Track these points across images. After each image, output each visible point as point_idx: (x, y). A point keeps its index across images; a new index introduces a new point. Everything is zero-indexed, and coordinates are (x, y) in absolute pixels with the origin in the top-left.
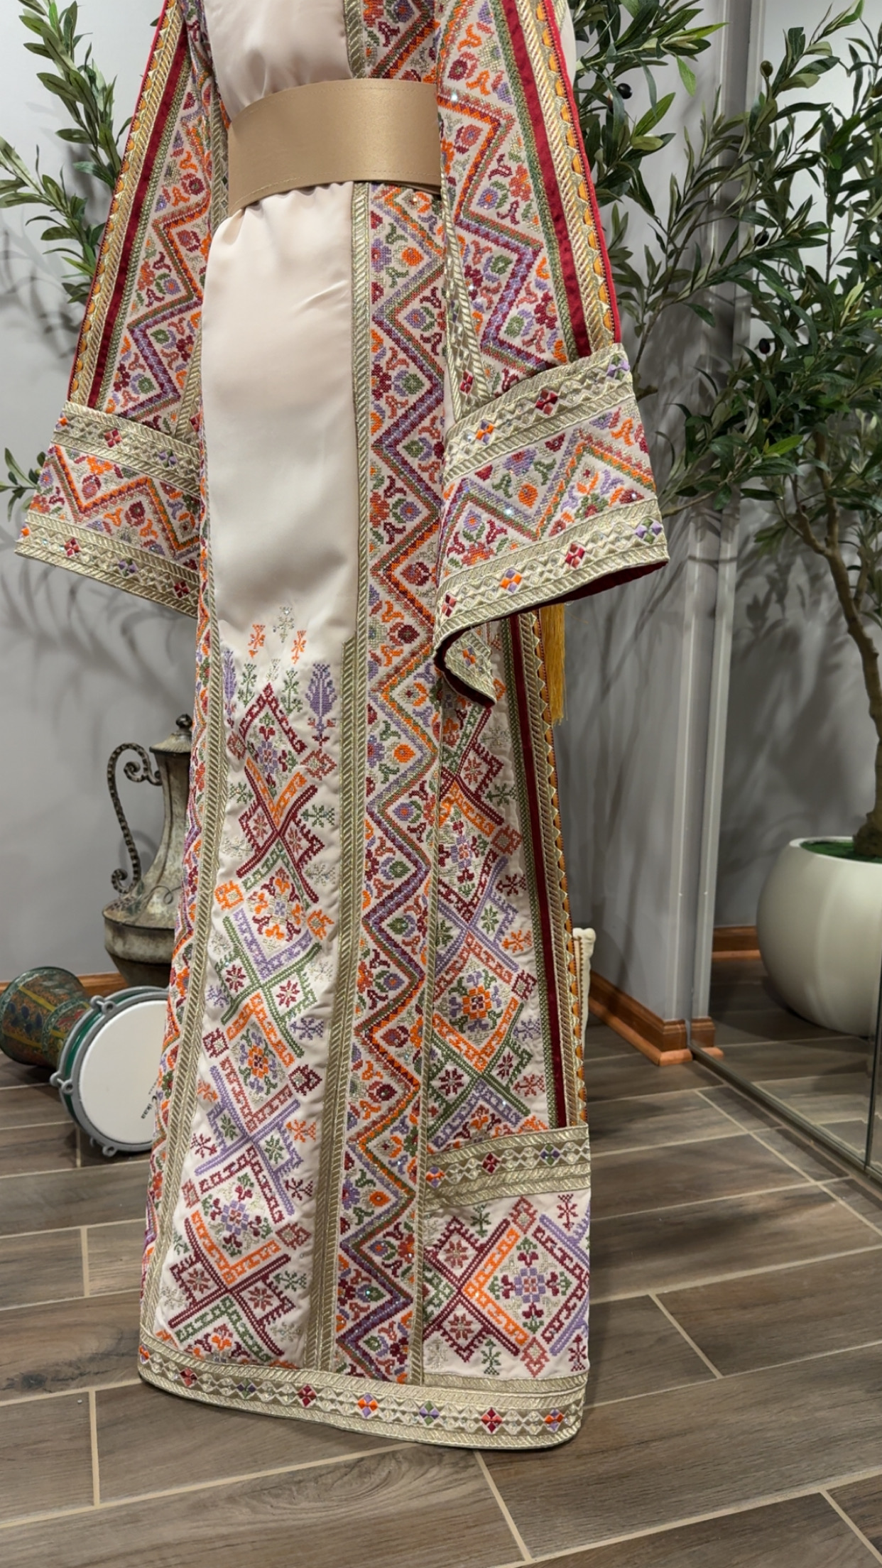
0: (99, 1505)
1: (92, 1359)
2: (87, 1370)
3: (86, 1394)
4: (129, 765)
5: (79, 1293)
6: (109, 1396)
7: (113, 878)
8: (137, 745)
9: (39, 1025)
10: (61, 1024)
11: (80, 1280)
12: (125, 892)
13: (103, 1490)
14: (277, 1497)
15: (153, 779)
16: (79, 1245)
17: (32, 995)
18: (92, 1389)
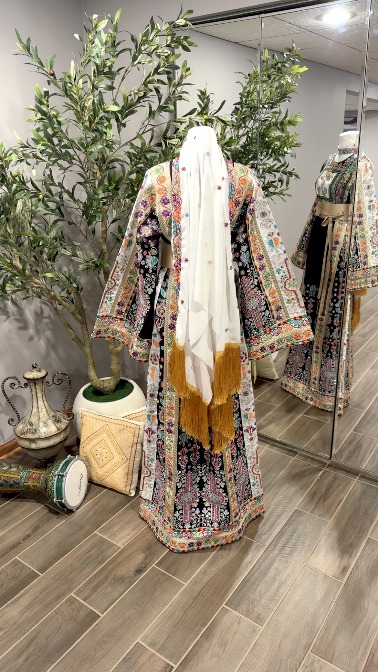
0: (186, 584)
1: (145, 559)
2: (147, 562)
3: (153, 567)
4: (11, 384)
5: (120, 548)
6: (159, 564)
7: (8, 422)
8: (15, 377)
9: (16, 483)
10: (28, 480)
11: (115, 545)
12: (15, 425)
13: (183, 581)
14: (215, 562)
15: (23, 386)
16: (101, 537)
17: (4, 475)
18: (154, 565)
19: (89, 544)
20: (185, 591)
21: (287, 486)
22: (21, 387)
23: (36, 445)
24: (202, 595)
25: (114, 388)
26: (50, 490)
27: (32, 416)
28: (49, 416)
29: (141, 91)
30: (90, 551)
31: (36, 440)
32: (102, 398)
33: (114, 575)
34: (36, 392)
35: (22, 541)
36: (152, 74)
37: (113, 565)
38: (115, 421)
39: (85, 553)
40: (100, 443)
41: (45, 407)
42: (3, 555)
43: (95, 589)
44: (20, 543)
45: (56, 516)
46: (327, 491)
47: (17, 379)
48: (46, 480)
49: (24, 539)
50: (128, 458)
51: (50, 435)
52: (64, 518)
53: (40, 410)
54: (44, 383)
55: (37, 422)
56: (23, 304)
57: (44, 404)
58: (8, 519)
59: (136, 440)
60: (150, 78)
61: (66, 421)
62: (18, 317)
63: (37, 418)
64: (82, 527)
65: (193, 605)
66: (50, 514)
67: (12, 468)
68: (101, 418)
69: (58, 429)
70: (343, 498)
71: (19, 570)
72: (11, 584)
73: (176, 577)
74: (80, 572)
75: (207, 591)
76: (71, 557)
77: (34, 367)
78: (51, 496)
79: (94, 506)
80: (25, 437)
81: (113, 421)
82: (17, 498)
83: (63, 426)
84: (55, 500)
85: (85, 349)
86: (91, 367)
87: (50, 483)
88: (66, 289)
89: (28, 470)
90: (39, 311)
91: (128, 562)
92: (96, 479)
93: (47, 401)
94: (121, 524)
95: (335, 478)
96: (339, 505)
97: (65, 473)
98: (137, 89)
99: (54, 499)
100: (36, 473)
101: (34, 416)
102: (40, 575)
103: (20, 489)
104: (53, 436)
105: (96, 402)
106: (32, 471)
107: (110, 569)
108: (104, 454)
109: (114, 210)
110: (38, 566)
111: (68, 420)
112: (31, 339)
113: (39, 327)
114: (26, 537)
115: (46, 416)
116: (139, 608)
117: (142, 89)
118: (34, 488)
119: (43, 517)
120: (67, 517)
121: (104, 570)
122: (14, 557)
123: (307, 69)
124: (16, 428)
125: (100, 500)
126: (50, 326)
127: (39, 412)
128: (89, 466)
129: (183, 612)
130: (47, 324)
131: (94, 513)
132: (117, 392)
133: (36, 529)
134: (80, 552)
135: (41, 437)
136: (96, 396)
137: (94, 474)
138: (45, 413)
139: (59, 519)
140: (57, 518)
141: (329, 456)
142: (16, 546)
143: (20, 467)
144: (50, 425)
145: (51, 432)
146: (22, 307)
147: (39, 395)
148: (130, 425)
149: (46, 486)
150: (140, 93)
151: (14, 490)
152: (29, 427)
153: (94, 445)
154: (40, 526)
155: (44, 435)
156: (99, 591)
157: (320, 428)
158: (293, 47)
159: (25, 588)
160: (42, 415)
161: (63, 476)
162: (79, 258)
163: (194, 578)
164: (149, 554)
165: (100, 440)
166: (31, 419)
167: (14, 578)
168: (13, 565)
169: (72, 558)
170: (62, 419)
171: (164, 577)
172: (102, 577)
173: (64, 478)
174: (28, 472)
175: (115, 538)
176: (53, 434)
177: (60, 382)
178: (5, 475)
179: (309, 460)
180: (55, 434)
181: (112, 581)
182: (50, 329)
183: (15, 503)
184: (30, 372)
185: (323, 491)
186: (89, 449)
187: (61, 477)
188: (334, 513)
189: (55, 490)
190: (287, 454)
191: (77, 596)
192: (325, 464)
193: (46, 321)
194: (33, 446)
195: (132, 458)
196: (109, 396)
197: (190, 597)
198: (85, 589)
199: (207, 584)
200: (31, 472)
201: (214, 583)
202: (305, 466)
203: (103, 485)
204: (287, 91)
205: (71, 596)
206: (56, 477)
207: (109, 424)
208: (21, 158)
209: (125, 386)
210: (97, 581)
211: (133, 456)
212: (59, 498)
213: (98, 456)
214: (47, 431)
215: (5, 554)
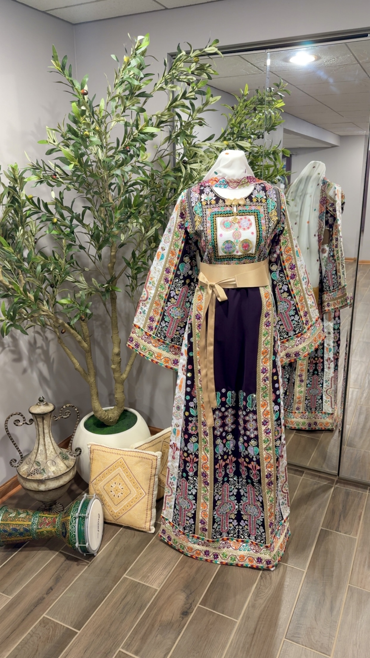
0: (238, 621)
1: (187, 600)
2: (191, 602)
3: (199, 607)
4: (16, 421)
5: (156, 590)
6: (204, 603)
7: (10, 463)
8: (20, 413)
9: (26, 530)
10: (41, 526)
11: (150, 587)
12: (18, 466)
13: (234, 618)
14: (260, 594)
15: (28, 423)
16: (132, 580)
17: (12, 522)
18: (198, 605)
19: (122, 591)
20: (240, 629)
21: (305, 506)
22: (26, 423)
23: (45, 486)
24: (259, 631)
25: (118, 418)
26: (71, 534)
27: (38, 455)
28: (56, 453)
29: (165, 115)
30: (125, 597)
31: (46, 481)
32: (106, 429)
33: (160, 621)
34: (43, 428)
35: (45, 596)
36: (179, 99)
37: (156, 611)
38: (129, 453)
39: (120, 600)
40: (114, 479)
41: (52, 444)
42: (28, 615)
43: (144, 639)
44: (44, 598)
45: (76, 563)
46: (344, 507)
47: (22, 415)
48: (64, 525)
49: (48, 593)
50: (147, 492)
51: (60, 474)
52: (85, 563)
53: (47, 447)
54: (51, 418)
55: (45, 461)
56: (18, 335)
57: (51, 440)
58: (22, 572)
59: (154, 472)
60: (178, 103)
61: (73, 457)
62: (12, 348)
63: (44, 456)
64: (108, 572)
65: (253, 643)
66: (68, 562)
67: (21, 514)
68: (114, 451)
69: (68, 467)
70: (361, 513)
71: (52, 630)
72: (47, 647)
73: (225, 614)
74: (122, 622)
75: (262, 625)
76: (106, 607)
77: (41, 401)
78: (71, 541)
79: (114, 548)
80: (33, 479)
81: (127, 453)
82: (25, 547)
83: (71, 463)
84: (77, 545)
85: (89, 378)
86: (95, 397)
87: (70, 527)
88: (79, 316)
89: (40, 515)
90: (32, 341)
91: (171, 605)
92: (110, 519)
93: (53, 437)
94: (150, 564)
95: (347, 494)
96: (360, 520)
97: (87, 514)
98: (161, 113)
99: (75, 543)
100: (48, 517)
101: (40, 454)
102: (77, 633)
103: (31, 537)
104: (63, 474)
105: (104, 434)
106: (44, 515)
107: (153, 615)
108: (120, 489)
109: (122, 235)
110: (72, 623)
111: (75, 456)
112: (25, 371)
113: (32, 359)
114: (48, 590)
115: (54, 453)
116: (198, 654)
117: (167, 114)
118: (48, 534)
119: (61, 565)
120: (88, 563)
121: (147, 617)
122: (42, 615)
123: (284, 104)
124: (20, 469)
125: (118, 540)
126: (42, 357)
127: (46, 450)
128: (103, 504)
129: (245, 653)
130: (40, 355)
131: (117, 555)
132: (120, 422)
133: (57, 580)
134: (114, 600)
135: (51, 477)
136: (99, 429)
137: (107, 512)
138: (53, 450)
139: (80, 566)
140: (78, 565)
141: (337, 472)
142: (39, 603)
143: (29, 512)
144: (58, 463)
145: (60, 471)
146: (17, 337)
147: (46, 431)
148: (147, 456)
149: (64, 531)
150: (163, 117)
151: (25, 538)
152: (36, 467)
153: (108, 481)
154: (61, 576)
155: (53, 475)
156: (149, 641)
157: (316, 445)
158: (280, 83)
159: (64, 649)
160: (50, 452)
161: (84, 518)
162: (82, 283)
163: (244, 613)
164: (190, 593)
165: (114, 475)
166: (37, 458)
167: (48, 639)
168: (43, 625)
169: (108, 608)
170: (69, 456)
171: (213, 616)
172: (147, 626)
173: (86, 520)
174: (40, 516)
175: (147, 580)
176: (63, 473)
177: (68, 416)
178: (14, 523)
179: (317, 478)
180: (65, 472)
181: (160, 628)
182: (42, 360)
183: (24, 553)
184: (37, 406)
185: (341, 507)
186: (102, 485)
187: (83, 519)
188: (358, 528)
189: (76, 534)
190: (295, 474)
191: (127, 650)
192: (333, 481)
193: (39, 351)
194: (42, 487)
195: (151, 492)
196: (113, 427)
197: (247, 635)
198: (133, 642)
199: (259, 618)
200: (43, 517)
201: (267, 616)
202: (315, 484)
203: (118, 523)
204: (276, 123)
205: (120, 651)
206: (77, 520)
207: (123, 456)
208: (41, 178)
209: (126, 416)
210: (144, 631)
211: (151, 489)
212: (81, 543)
213: (113, 493)
214: (56, 470)
215: (30, 612)
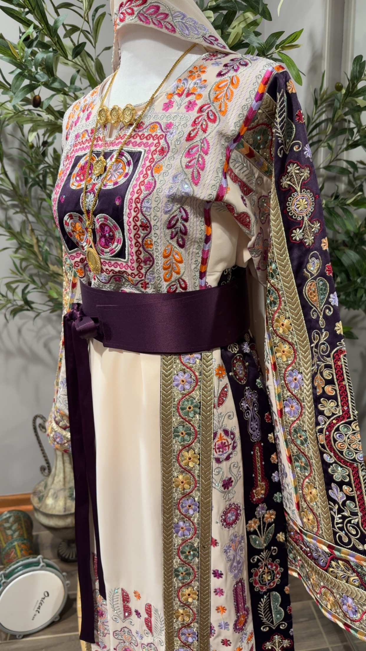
28: (65, 485)
41: (64, 472)
55: (50, 487)
63: (52, 481)
69: (65, 510)
115: (61, 483)
138: (62, 479)
144: (59, 498)
214: (53, 506)
